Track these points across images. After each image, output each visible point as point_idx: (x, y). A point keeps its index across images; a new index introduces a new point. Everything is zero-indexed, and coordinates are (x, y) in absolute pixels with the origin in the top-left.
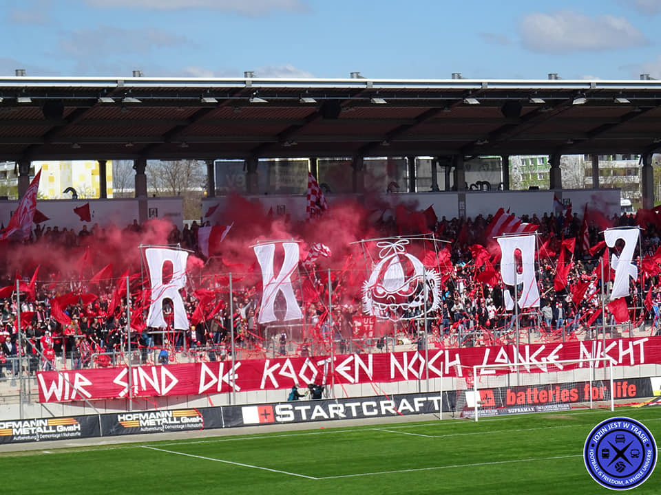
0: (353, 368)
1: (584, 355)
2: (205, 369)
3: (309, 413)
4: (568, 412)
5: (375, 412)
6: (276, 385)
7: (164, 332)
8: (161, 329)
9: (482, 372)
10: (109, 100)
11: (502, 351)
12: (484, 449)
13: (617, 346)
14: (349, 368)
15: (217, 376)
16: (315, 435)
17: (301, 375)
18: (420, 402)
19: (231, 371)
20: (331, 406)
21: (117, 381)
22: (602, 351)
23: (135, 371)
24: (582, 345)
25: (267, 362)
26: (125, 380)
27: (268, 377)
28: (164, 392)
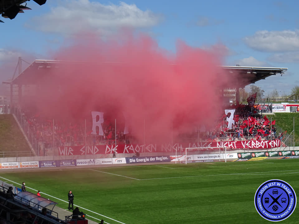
0: (151, 148)
1: (218, 146)
2: (107, 147)
6: (128, 152)
7: (96, 136)
8: (95, 135)
9: (189, 150)
11: (194, 144)
12: (188, 172)
13: (228, 143)
14: (149, 148)
15: (111, 149)
17: (135, 149)
19: (115, 148)
21: (81, 150)
22: (223, 144)
23: (87, 147)
24: (217, 143)
25: (126, 145)
26: (84, 150)
27: (126, 150)
28: (94, 153)
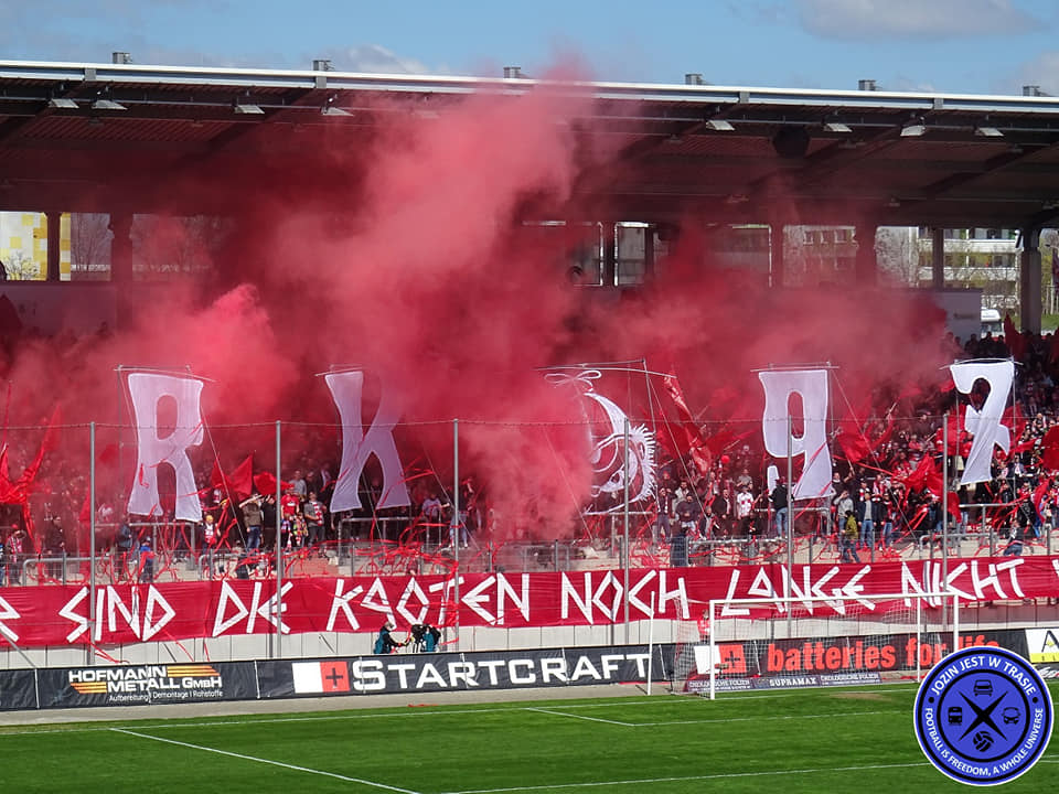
0: (494, 598)
1: (910, 586)
2: (227, 591)
3: (413, 676)
4: (878, 687)
5: (532, 678)
6: (355, 625)
7: (156, 524)
8: (151, 518)
9: (726, 611)
10: (69, 104)
11: (762, 575)
12: (724, 750)
13: (969, 570)
14: (486, 598)
15: (249, 608)
16: (422, 717)
17: (401, 608)
18: (611, 663)
19: (275, 598)
20: (452, 666)
21: (67, 612)
22: (941, 580)
23: (101, 592)
24: (905, 569)
25: (340, 584)
26: (85, 608)
27: (341, 609)
28: (149, 632)
